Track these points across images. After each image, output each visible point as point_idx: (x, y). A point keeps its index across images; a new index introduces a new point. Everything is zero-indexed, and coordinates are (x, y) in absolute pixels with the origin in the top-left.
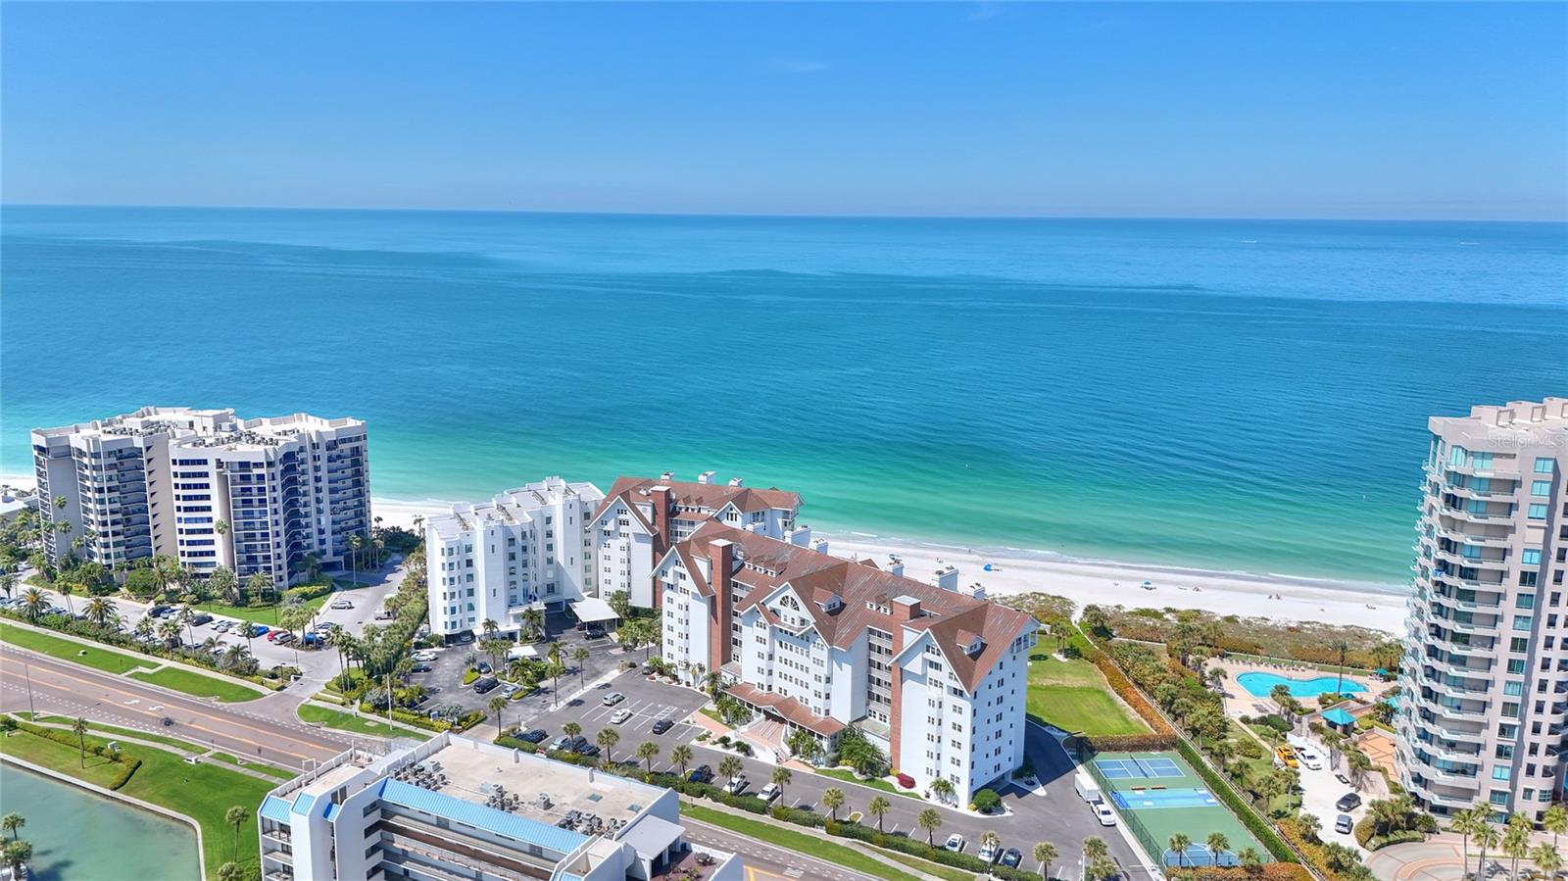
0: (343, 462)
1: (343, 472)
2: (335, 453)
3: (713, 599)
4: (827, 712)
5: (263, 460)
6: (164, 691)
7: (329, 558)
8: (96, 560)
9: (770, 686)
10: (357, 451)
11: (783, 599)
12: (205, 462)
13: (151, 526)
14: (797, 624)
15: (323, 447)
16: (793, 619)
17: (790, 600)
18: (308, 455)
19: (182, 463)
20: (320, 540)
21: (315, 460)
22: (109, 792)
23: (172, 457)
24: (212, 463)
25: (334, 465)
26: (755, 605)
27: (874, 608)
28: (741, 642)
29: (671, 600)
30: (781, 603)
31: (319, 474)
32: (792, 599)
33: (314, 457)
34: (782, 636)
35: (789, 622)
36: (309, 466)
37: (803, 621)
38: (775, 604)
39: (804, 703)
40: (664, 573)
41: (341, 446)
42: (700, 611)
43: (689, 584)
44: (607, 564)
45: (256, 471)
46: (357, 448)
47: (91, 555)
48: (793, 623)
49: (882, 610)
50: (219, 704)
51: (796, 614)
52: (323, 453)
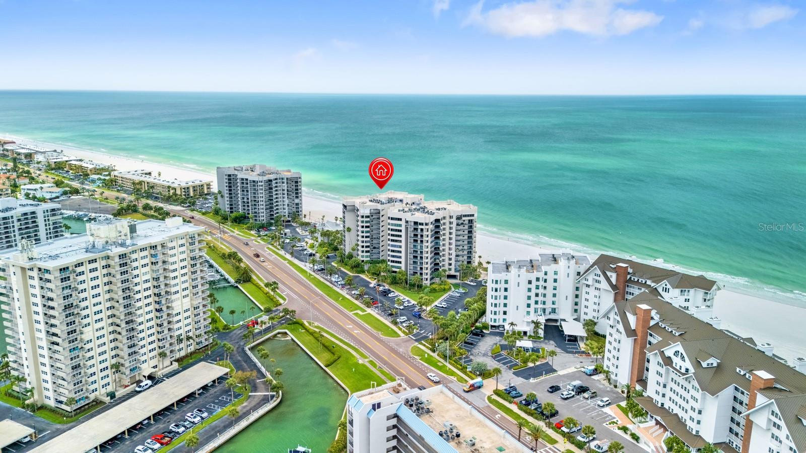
0: (464, 226)
1: (464, 231)
2: (461, 222)
4: (697, 432)
5: (425, 222)
6: (363, 324)
7: (453, 273)
8: (359, 257)
9: (663, 404)
10: (472, 221)
11: (676, 352)
12: (400, 219)
13: (381, 245)
15: (455, 218)
16: (681, 367)
17: (680, 354)
18: (447, 221)
19: (392, 219)
20: (449, 263)
21: (450, 224)
22: (324, 368)
23: (388, 216)
24: (404, 221)
25: (459, 228)
30: (674, 354)
31: (451, 231)
32: (682, 354)
33: (450, 222)
36: (447, 226)
37: (687, 370)
38: (670, 354)
41: (464, 218)
42: (627, 345)
45: (420, 227)
46: (472, 220)
50: (381, 336)
51: (683, 364)
52: (454, 220)
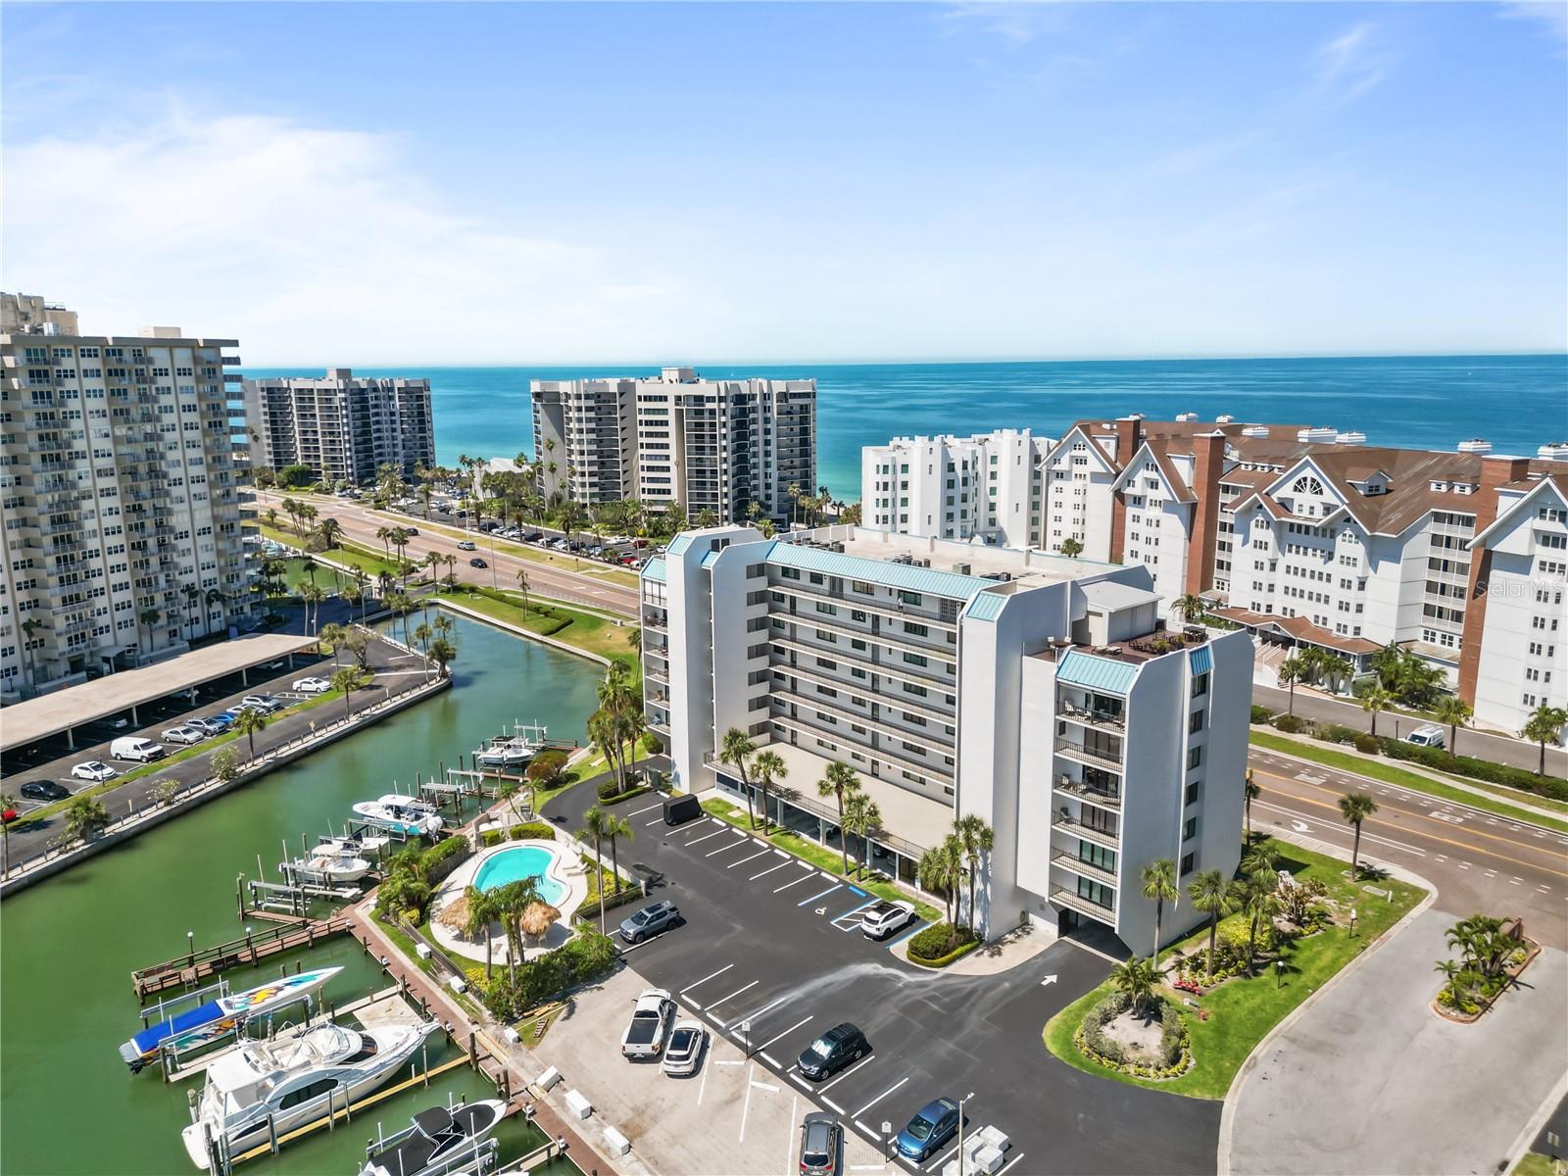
0: (792, 418)
1: (792, 428)
2: (786, 407)
3: (1194, 507)
4: (1357, 630)
5: (715, 394)
6: (609, 584)
8: (575, 499)
9: (1270, 606)
10: (807, 409)
11: (1299, 482)
12: (664, 399)
13: (621, 471)
14: (1319, 513)
15: (773, 399)
16: (1312, 508)
17: (1309, 482)
18: (759, 403)
19: (646, 399)
20: (767, 494)
21: (765, 410)
22: (540, 637)
23: (638, 394)
24: (672, 400)
25: (784, 420)
26: (1256, 495)
27: (1444, 488)
28: (1229, 564)
29: (1136, 519)
30: (1296, 489)
31: (768, 426)
32: (1313, 480)
33: (766, 407)
34: (1294, 534)
35: (1306, 513)
37: (1328, 509)
38: (1286, 491)
39: (1320, 624)
40: (1130, 482)
41: (791, 401)
42: (1173, 527)
43: (1163, 493)
44: (1058, 512)
45: (709, 406)
46: (807, 406)
47: (572, 495)
48: (1312, 513)
49: (1457, 490)
51: (1317, 501)
52: (773, 403)
